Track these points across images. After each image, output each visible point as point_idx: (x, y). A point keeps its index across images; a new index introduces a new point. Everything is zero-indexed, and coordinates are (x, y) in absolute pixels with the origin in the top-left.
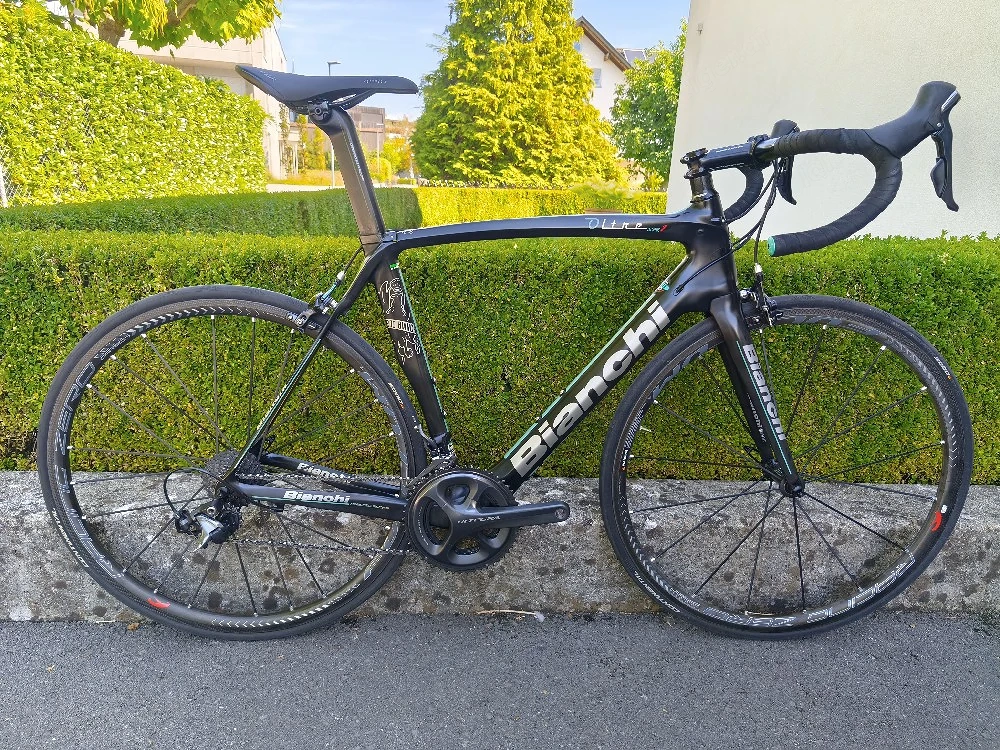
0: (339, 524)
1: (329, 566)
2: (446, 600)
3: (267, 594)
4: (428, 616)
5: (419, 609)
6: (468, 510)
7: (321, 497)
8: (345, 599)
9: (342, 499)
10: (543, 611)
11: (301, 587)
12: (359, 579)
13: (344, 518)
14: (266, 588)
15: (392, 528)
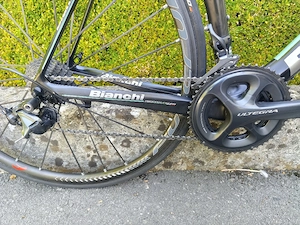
0: (133, 116)
1: (127, 143)
2: (203, 163)
3: (90, 159)
4: (189, 173)
5: (184, 167)
6: (245, 104)
7: (120, 96)
8: (140, 167)
9: (138, 97)
10: (266, 170)
11: (109, 155)
12: (149, 153)
13: (136, 112)
14: (89, 156)
15: (176, 119)
